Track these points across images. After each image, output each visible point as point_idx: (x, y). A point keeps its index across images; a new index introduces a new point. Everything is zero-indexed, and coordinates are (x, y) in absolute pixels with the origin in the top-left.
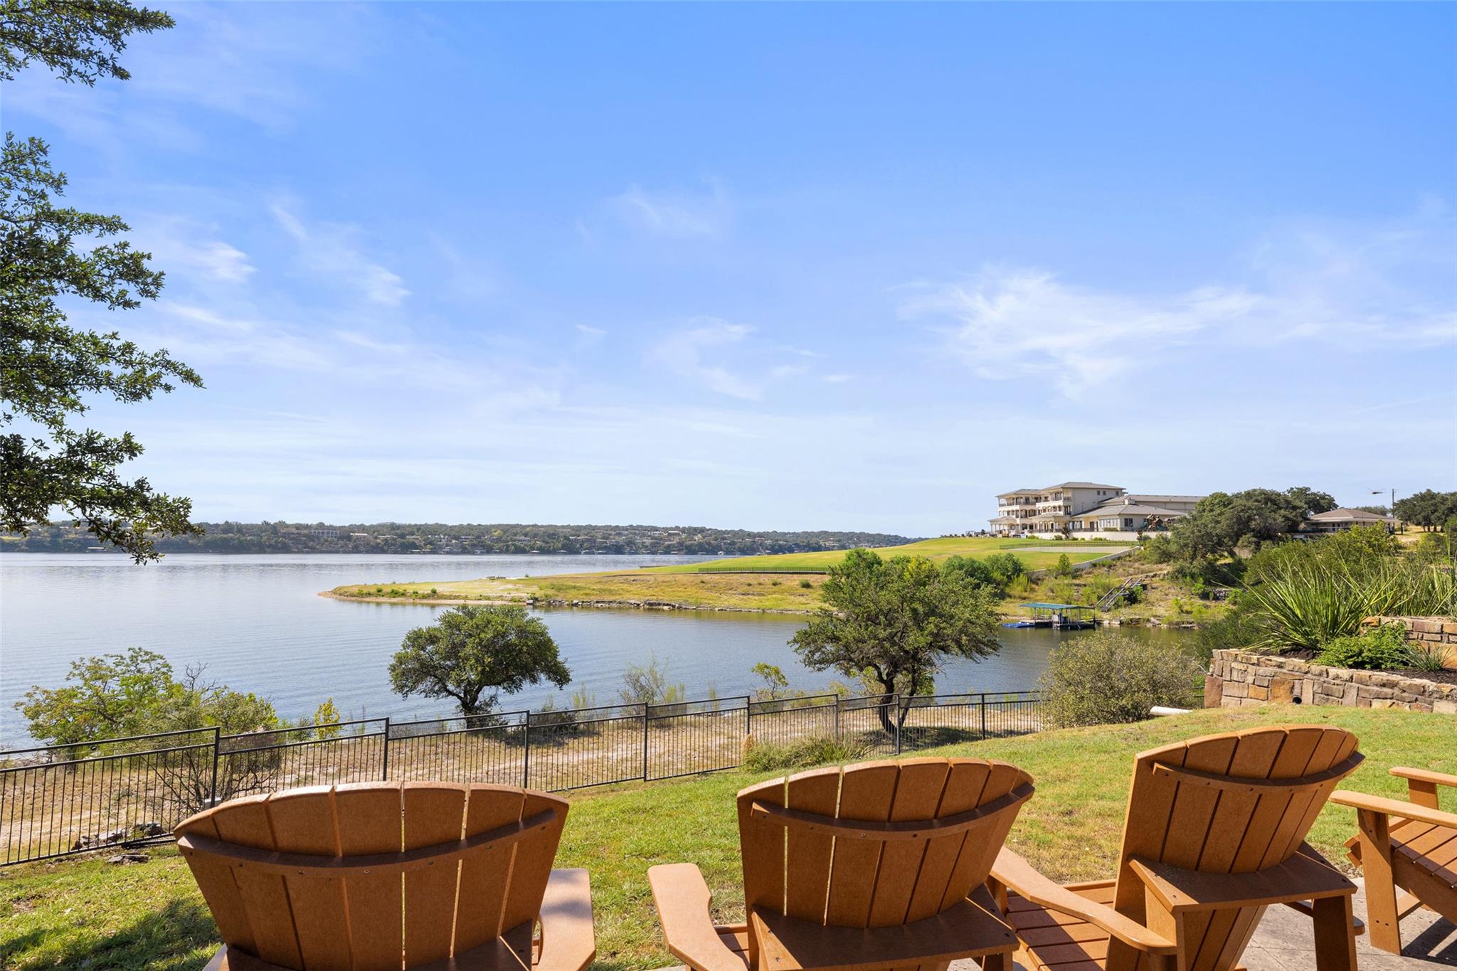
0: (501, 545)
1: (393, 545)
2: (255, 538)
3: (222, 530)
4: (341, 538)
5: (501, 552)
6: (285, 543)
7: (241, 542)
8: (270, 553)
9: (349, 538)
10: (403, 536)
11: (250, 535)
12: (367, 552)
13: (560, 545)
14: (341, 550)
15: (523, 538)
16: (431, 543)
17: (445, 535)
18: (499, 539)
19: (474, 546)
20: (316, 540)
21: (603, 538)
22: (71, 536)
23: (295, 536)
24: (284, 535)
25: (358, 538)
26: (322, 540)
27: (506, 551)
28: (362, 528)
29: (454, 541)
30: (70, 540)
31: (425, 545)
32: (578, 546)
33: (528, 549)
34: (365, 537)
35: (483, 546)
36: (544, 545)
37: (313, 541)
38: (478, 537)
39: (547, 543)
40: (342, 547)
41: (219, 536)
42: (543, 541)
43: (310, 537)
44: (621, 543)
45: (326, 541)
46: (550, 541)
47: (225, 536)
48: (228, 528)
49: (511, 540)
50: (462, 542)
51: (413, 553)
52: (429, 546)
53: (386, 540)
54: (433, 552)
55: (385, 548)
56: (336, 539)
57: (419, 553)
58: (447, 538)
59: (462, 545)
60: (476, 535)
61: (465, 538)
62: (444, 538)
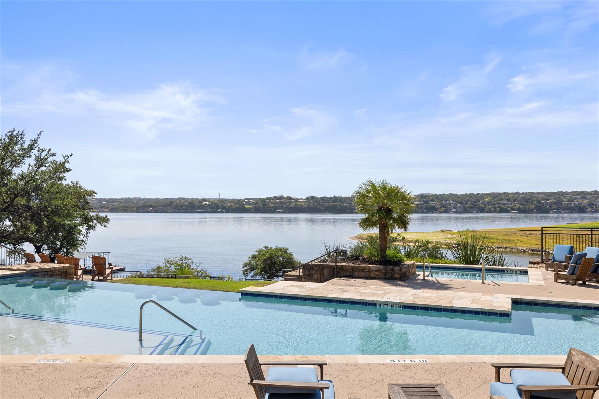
0: (490, 207)
1: (421, 208)
2: (348, 205)
3: (332, 201)
5: (490, 212)
7: (341, 207)
10: (427, 202)
11: (346, 203)
13: (533, 207)
15: (506, 202)
16: (444, 206)
17: (453, 201)
18: (489, 203)
19: (472, 208)
21: (569, 201)
22: (270, 205)
27: (494, 211)
29: (459, 205)
30: (269, 207)
31: (441, 207)
32: (548, 207)
33: (509, 209)
35: (478, 208)
36: (521, 206)
38: (475, 202)
39: (523, 205)
41: (331, 204)
42: (521, 204)
44: (583, 205)
46: (526, 204)
47: (334, 204)
48: (335, 199)
49: (497, 203)
50: (464, 205)
52: (443, 208)
54: (446, 212)
55: (417, 210)
57: (437, 213)
58: (455, 203)
59: (464, 208)
60: (474, 201)
61: (466, 203)
62: (452, 203)
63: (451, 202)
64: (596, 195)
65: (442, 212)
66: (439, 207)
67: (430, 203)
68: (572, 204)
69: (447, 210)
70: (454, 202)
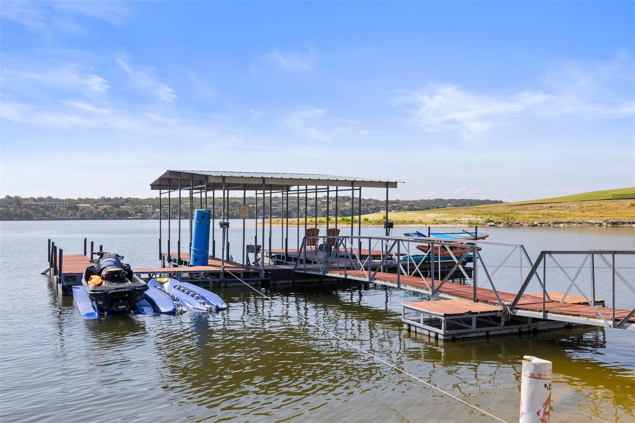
1: (112, 213)
4: (70, 208)
6: (28, 213)
8: (17, 220)
9: (77, 208)
10: (117, 206)
12: (92, 219)
14: (72, 218)
16: (140, 211)
17: (149, 205)
20: (51, 210)
23: (35, 207)
24: (26, 206)
25: (84, 209)
26: (56, 210)
28: (86, 201)
29: (158, 210)
31: (136, 213)
32: (255, 212)
34: (88, 207)
37: (49, 211)
38: (176, 206)
40: (72, 215)
43: (47, 208)
45: (60, 211)
46: (233, 208)
51: (128, 219)
52: (139, 214)
53: (105, 209)
54: (144, 218)
55: (106, 216)
56: (66, 209)
57: (132, 219)
58: (152, 208)
59: (165, 213)
60: (175, 204)
61: (165, 207)
62: (149, 208)
63: (148, 206)
64: (292, 200)
65: (138, 218)
66: (133, 212)
67: (121, 207)
68: (278, 209)
69: (144, 216)
70: (151, 206)
